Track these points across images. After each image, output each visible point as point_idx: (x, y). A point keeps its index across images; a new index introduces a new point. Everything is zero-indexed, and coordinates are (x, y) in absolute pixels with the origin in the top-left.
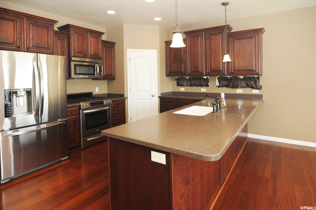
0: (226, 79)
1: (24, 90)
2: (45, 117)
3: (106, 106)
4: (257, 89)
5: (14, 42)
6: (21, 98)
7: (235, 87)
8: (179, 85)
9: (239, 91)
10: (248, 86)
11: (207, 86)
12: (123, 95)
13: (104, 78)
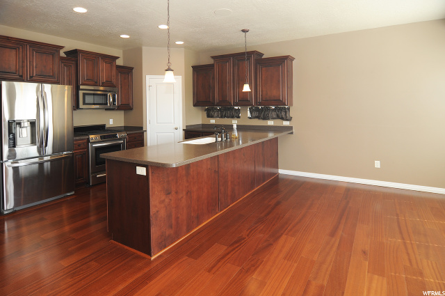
0: (257, 110)
1: (28, 121)
2: (49, 149)
3: (120, 139)
4: (287, 120)
5: (16, 71)
6: (24, 130)
7: (266, 118)
8: (209, 116)
9: (271, 123)
10: (279, 117)
11: (239, 117)
12: (142, 128)
13: (119, 108)
